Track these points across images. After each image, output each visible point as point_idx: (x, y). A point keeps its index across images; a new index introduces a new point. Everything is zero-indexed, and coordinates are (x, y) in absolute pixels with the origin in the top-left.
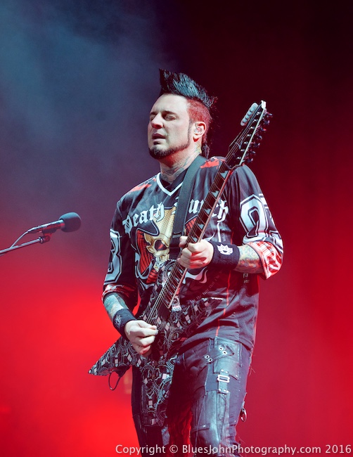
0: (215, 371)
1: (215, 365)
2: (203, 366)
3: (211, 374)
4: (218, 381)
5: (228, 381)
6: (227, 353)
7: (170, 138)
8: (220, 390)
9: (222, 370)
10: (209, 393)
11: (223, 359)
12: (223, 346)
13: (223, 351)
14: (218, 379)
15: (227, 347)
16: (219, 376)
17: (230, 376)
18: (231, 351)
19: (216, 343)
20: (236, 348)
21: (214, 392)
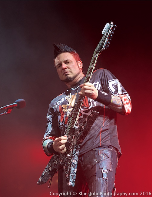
0: (100, 167)
1: (100, 165)
2: (94, 165)
3: (98, 169)
4: (102, 173)
5: (107, 173)
6: (105, 158)
7: (72, 71)
8: (103, 177)
9: (104, 167)
10: (98, 179)
11: (103, 161)
12: (103, 154)
13: (103, 157)
14: (102, 172)
15: (105, 154)
16: (102, 170)
17: (107, 170)
18: (107, 156)
19: (99, 152)
20: (109, 154)
21: (101, 178)
